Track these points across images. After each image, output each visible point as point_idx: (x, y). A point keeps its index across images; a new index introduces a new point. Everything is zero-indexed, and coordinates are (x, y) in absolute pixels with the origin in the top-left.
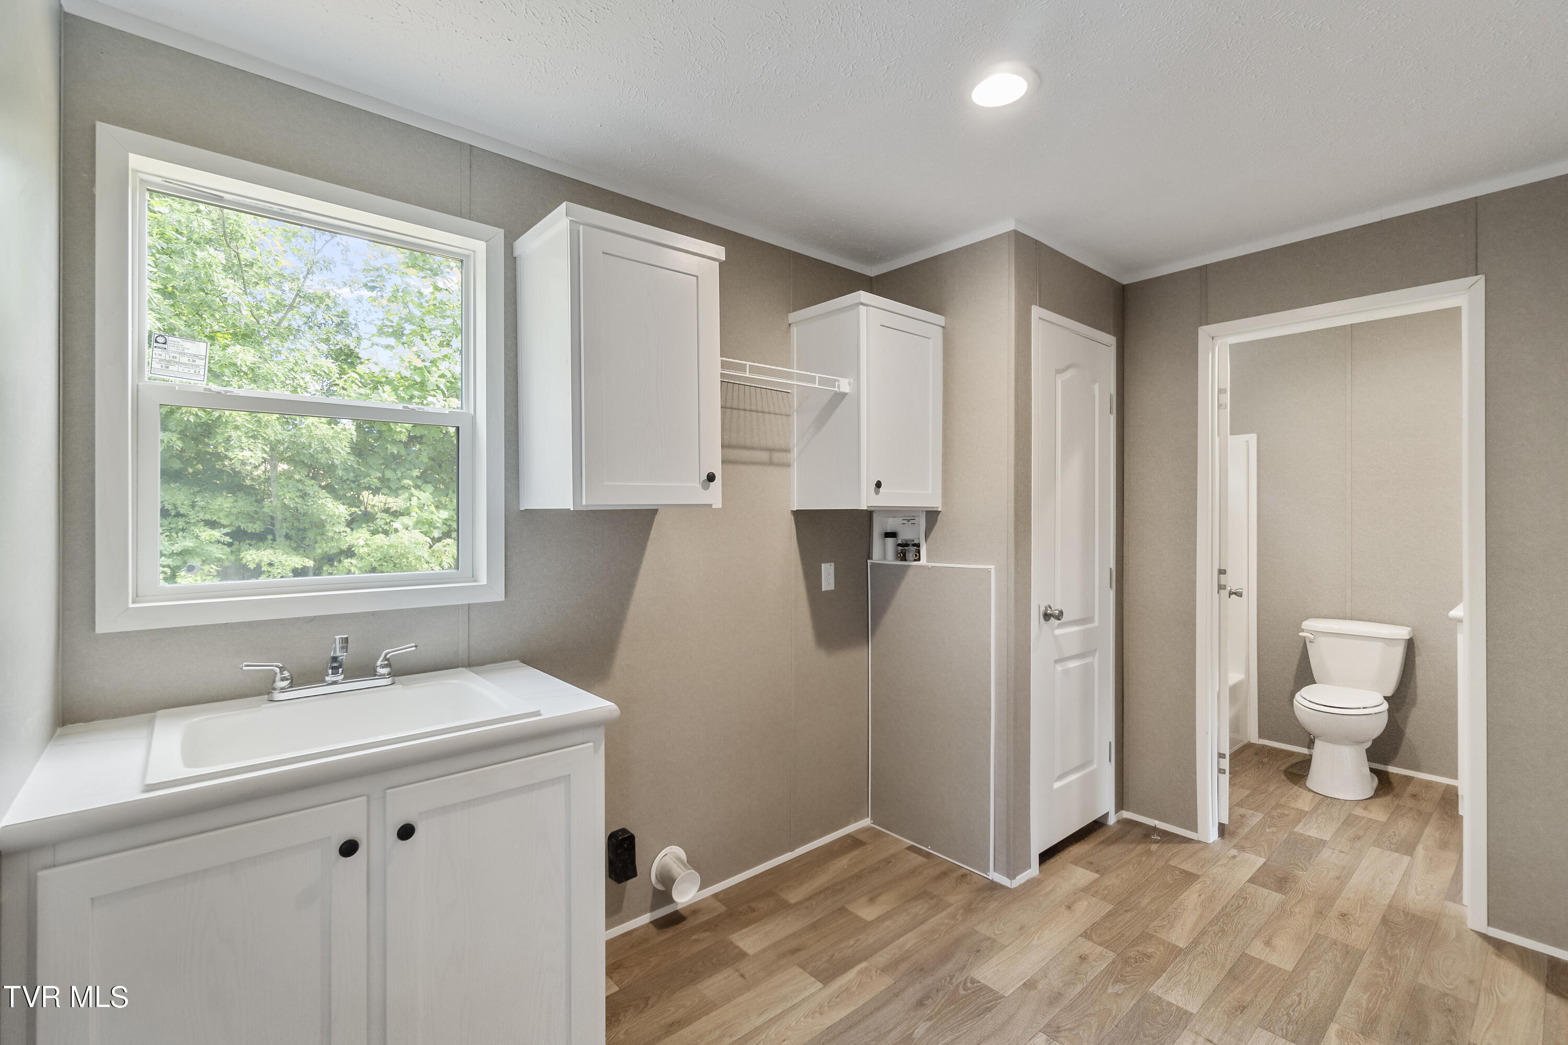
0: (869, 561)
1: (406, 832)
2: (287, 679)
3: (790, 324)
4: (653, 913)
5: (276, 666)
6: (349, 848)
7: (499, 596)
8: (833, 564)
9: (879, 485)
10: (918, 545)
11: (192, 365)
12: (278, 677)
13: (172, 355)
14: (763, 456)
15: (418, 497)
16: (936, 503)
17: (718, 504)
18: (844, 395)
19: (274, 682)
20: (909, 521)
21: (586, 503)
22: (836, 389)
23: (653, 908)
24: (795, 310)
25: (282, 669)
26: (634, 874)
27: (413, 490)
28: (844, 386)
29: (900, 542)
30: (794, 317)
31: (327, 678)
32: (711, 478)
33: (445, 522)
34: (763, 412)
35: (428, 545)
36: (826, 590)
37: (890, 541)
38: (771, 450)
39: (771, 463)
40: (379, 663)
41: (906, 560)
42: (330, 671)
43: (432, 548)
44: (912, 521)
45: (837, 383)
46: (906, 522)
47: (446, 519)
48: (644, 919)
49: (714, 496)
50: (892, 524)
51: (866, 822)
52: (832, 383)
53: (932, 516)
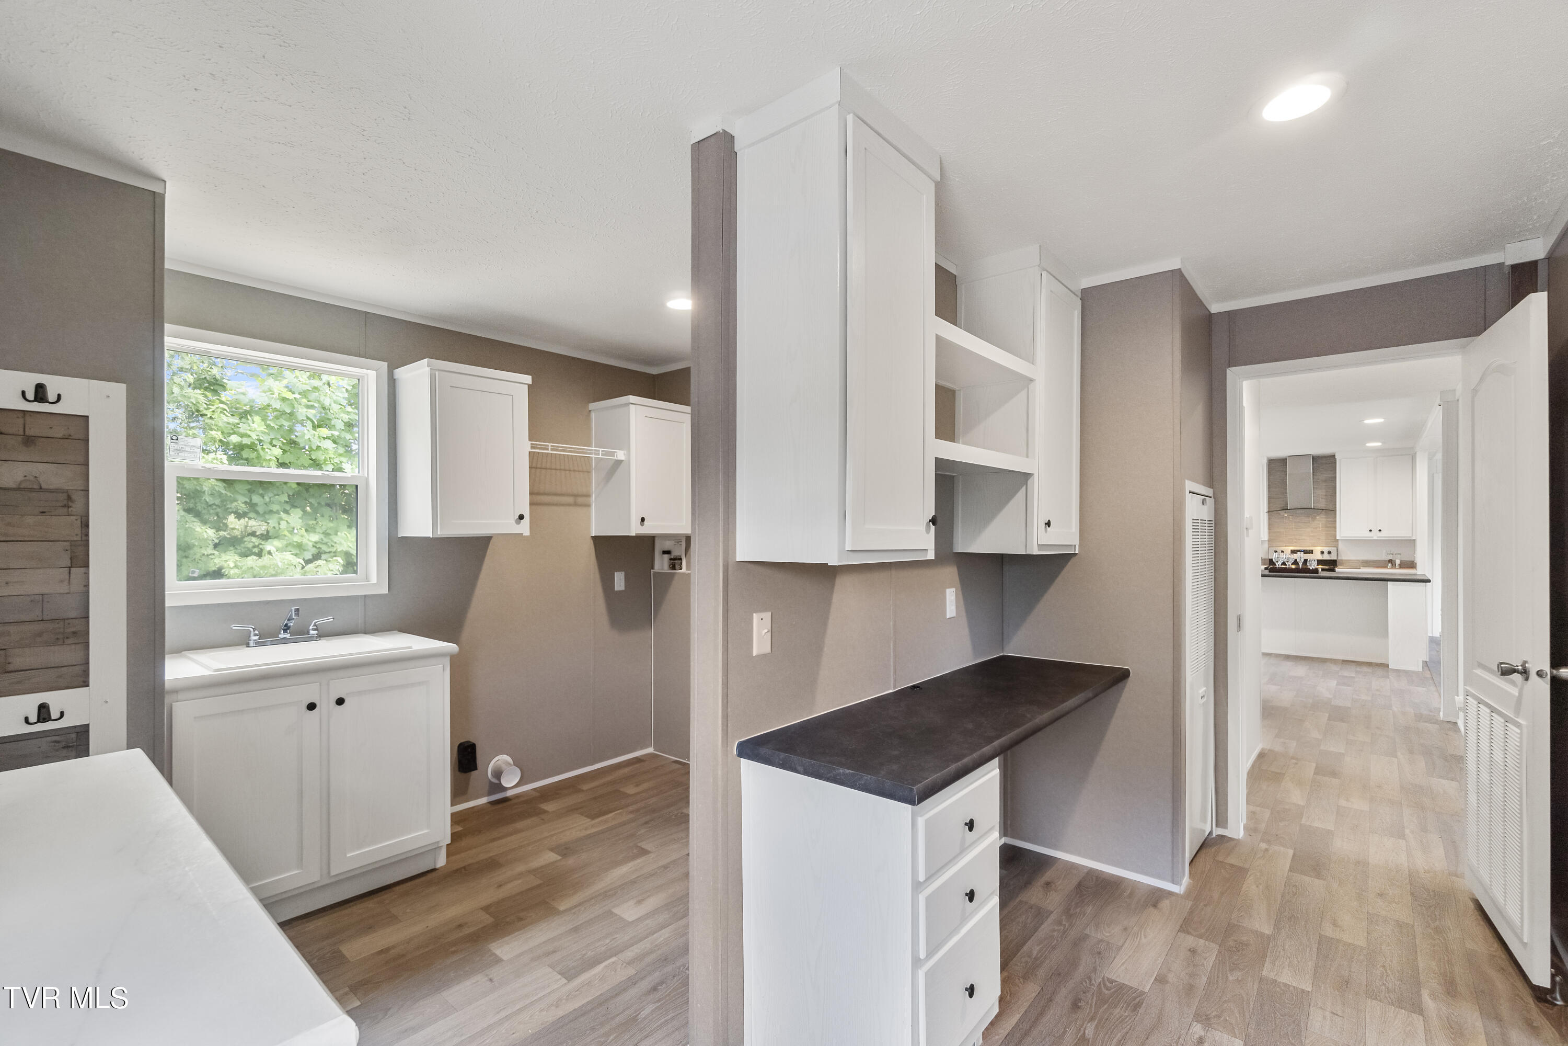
0: (652, 571)
1: (340, 702)
2: (258, 635)
3: (590, 411)
4: (489, 797)
5: (252, 628)
6: (312, 707)
7: (385, 590)
8: (623, 573)
9: (643, 520)
10: (681, 559)
11: (192, 452)
12: (252, 633)
13: (181, 446)
14: (570, 500)
15: (287, 521)
16: (688, 531)
17: (527, 533)
18: (621, 461)
19: (250, 636)
20: (678, 542)
21: (440, 533)
22: (616, 458)
23: (490, 793)
24: (594, 401)
25: (254, 629)
26: (475, 768)
27: (283, 515)
28: (620, 455)
29: (672, 557)
30: (592, 406)
31: (280, 636)
32: (521, 517)
33: (315, 544)
34: (570, 471)
35: (301, 566)
36: (618, 590)
37: (666, 557)
38: (576, 496)
39: (576, 504)
40: (311, 628)
41: (675, 569)
42: (283, 631)
43: (304, 569)
44: (680, 543)
45: (616, 454)
46: (676, 543)
47: (316, 543)
48: (483, 801)
49: (524, 528)
50: (668, 545)
51: (650, 750)
52: (612, 454)
53: (688, 539)
